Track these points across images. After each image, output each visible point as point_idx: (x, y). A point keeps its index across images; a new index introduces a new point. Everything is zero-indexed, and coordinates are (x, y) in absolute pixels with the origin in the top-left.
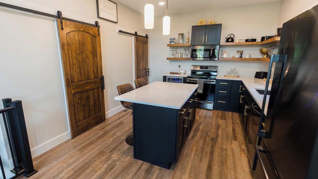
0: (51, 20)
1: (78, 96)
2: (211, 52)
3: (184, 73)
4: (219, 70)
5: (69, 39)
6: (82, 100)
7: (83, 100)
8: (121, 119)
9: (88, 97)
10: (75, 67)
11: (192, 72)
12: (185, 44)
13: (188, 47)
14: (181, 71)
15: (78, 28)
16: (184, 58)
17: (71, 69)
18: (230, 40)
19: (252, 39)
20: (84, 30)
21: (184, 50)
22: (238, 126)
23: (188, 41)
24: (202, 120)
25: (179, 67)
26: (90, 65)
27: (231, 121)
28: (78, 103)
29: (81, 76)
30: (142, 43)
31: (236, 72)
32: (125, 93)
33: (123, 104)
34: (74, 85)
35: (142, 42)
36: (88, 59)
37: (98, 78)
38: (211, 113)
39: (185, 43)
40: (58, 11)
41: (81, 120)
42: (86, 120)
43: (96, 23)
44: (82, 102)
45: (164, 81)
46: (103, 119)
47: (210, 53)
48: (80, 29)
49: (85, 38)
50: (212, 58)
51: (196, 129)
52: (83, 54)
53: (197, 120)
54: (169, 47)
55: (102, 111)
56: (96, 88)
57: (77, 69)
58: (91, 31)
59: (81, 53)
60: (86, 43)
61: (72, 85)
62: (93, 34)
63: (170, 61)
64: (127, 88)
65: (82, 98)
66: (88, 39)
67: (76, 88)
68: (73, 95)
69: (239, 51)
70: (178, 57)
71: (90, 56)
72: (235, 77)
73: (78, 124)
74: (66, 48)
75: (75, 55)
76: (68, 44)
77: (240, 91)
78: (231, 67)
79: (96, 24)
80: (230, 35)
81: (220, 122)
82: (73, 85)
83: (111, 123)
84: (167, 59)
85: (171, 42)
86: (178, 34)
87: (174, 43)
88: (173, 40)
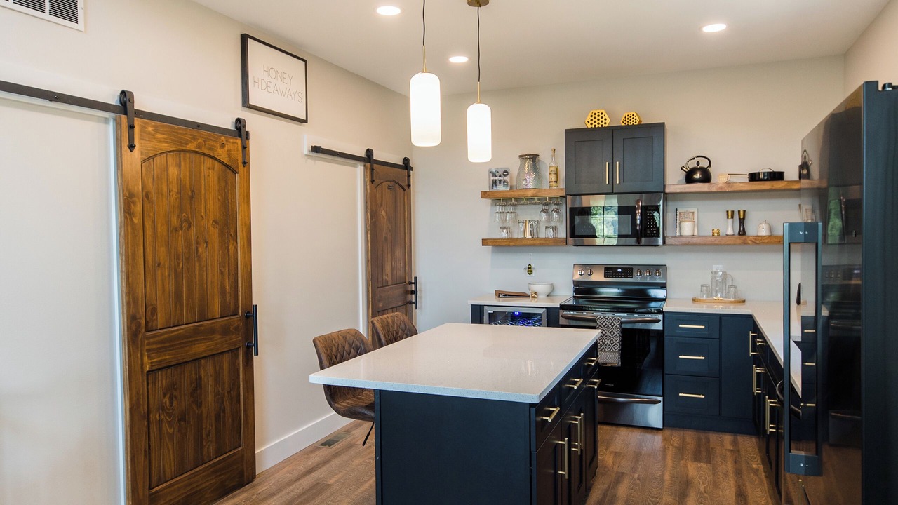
0: (99, 119)
1: (164, 381)
2: (638, 217)
3: (548, 292)
4: (672, 278)
5: (151, 180)
6: (176, 397)
7: (181, 397)
8: (315, 475)
9: (198, 385)
10: (163, 275)
11: (576, 291)
12: (545, 191)
13: (557, 198)
14: (536, 288)
15: (181, 142)
16: (546, 239)
17: (148, 280)
18: (698, 176)
19: (770, 173)
20: (199, 148)
21: (543, 210)
22: (757, 482)
23: (554, 179)
24: (625, 465)
25: (530, 273)
26: (211, 265)
27: (730, 466)
28: (161, 408)
29: (178, 307)
30: (389, 188)
31: (731, 287)
32: (339, 363)
33: (335, 402)
34: (152, 340)
35: (391, 184)
36: (207, 245)
37: (237, 314)
38: (656, 441)
39: (546, 186)
40: (123, 93)
41: (168, 475)
42: (185, 475)
43: (238, 125)
44: (175, 403)
45: (473, 322)
46: (245, 474)
47: (634, 219)
48: (187, 144)
49: (200, 173)
50: (641, 237)
51: (604, 496)
52: (190, 227)
53: (606, 467)
54: (489, 201)
55: (243, 441)
56: (228, 351)
57: (166, 282)
58: (220, 151)
59: (185, 225)
60: (203, 192)
61: (147, 339)
62: (225, 160)
63: (493, 251)
64: (347, 347)
65: (175, 390)
66: (210, 176)
67: (161, 351)
68: (147, 375)
69: (733, 212)
70: (521, 236)
71: (214, 234)
72: (731, 302)
73: (156, 492)
74: (138, 208)
75: (165, 234)
76: (146, 196)
77: (751, 353)
78: (715, 270)
79: (236, 127)
80: (697, 159)
81: (692, 469)
82: (149, 338)
83: (279, 490)
84: (484, 242)
85: (495, 184)
86: (520, 156)
87: (504, 186)
88: (500, 176)
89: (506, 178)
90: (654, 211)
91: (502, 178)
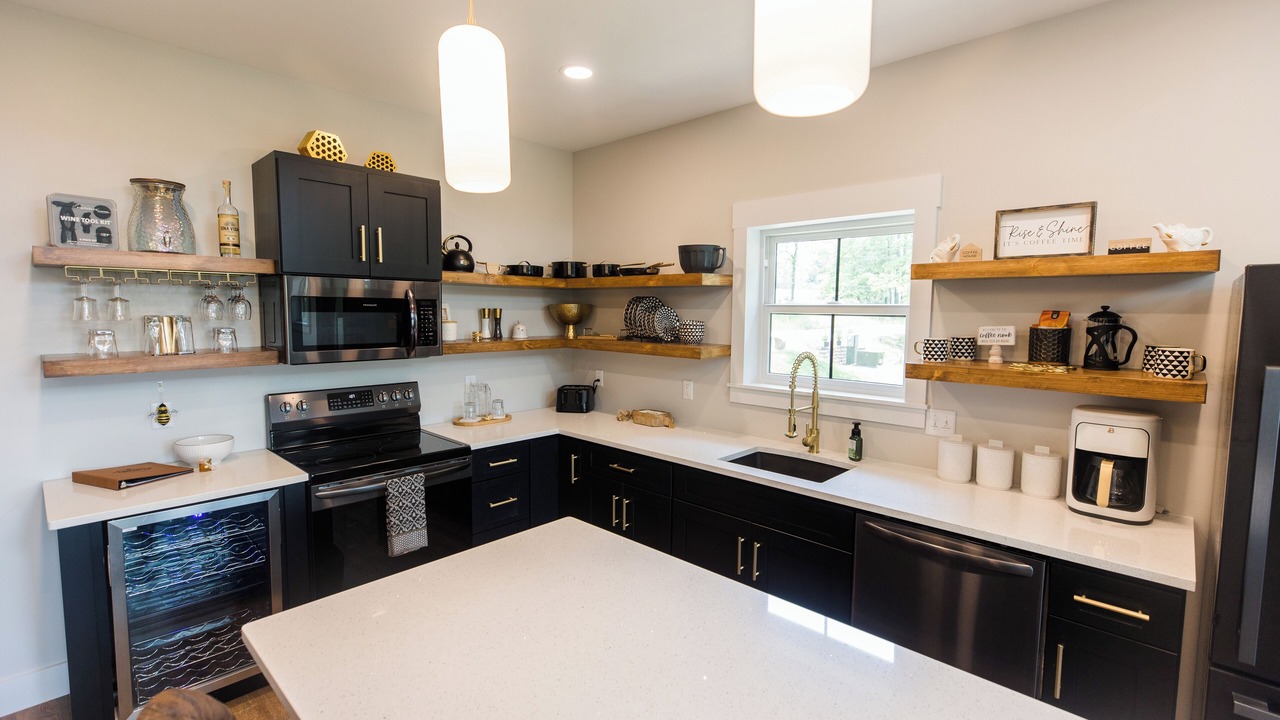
2: (413, 315)
13: (250, 278)
25: (164, 423)
50: (415, 345)
69: (489, 310)
77: (574, 479)
80: (456, 240)
84: (52, 370)
85: (68, 232)
86: (133, 181)
87: (100, 239)
88: (87, 215)
89: (103, 222)
90: (430, 308)
91: (94, 221)
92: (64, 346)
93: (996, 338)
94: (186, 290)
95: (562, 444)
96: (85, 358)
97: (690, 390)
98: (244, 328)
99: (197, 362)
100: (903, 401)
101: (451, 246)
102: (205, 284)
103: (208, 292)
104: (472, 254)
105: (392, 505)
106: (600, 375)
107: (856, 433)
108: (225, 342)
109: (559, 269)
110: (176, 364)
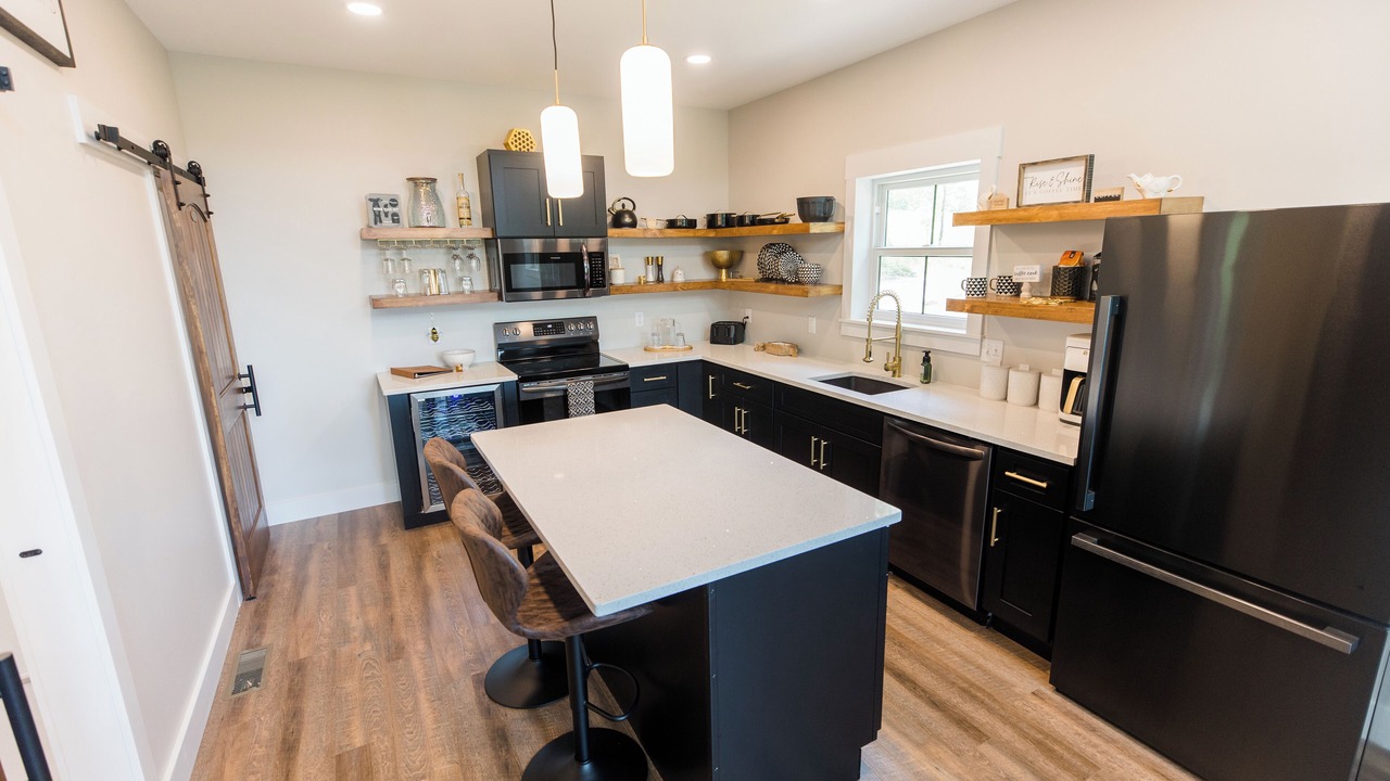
2: (586, 265)
12: (453, 230)
18: (624, 220)
19: (686, 220)
23: (464, 215)
25: (435, 339)
35: (193, 210)
39: (453, 224)
47: (579, 268)
69: (652, 258)
77: (711, 395)
80: (623, 201)
84: (376, 304)
85: (378, 218)
86: (409, 179)
87: (394, 221)
88: (386, 206)
89: (395, 210)
90: (599, 258)
91: (390, 209)
92: (380, 291)
93: (1026, 276)
94: (442, 251)
95: (706, 367)
96: (391, 297)
97: (813, 324)
98: (477, 276)
99: (451, 300)
100: (964, 332)
101: (618, 207)
102: (452, 247)
103: (454, 252)
104: (635, 212)
105: (571, 401)
106: (749, 312)
107: (927, 359)
108: (466, 287)
109: (712, 221)
110: (439, 301)
